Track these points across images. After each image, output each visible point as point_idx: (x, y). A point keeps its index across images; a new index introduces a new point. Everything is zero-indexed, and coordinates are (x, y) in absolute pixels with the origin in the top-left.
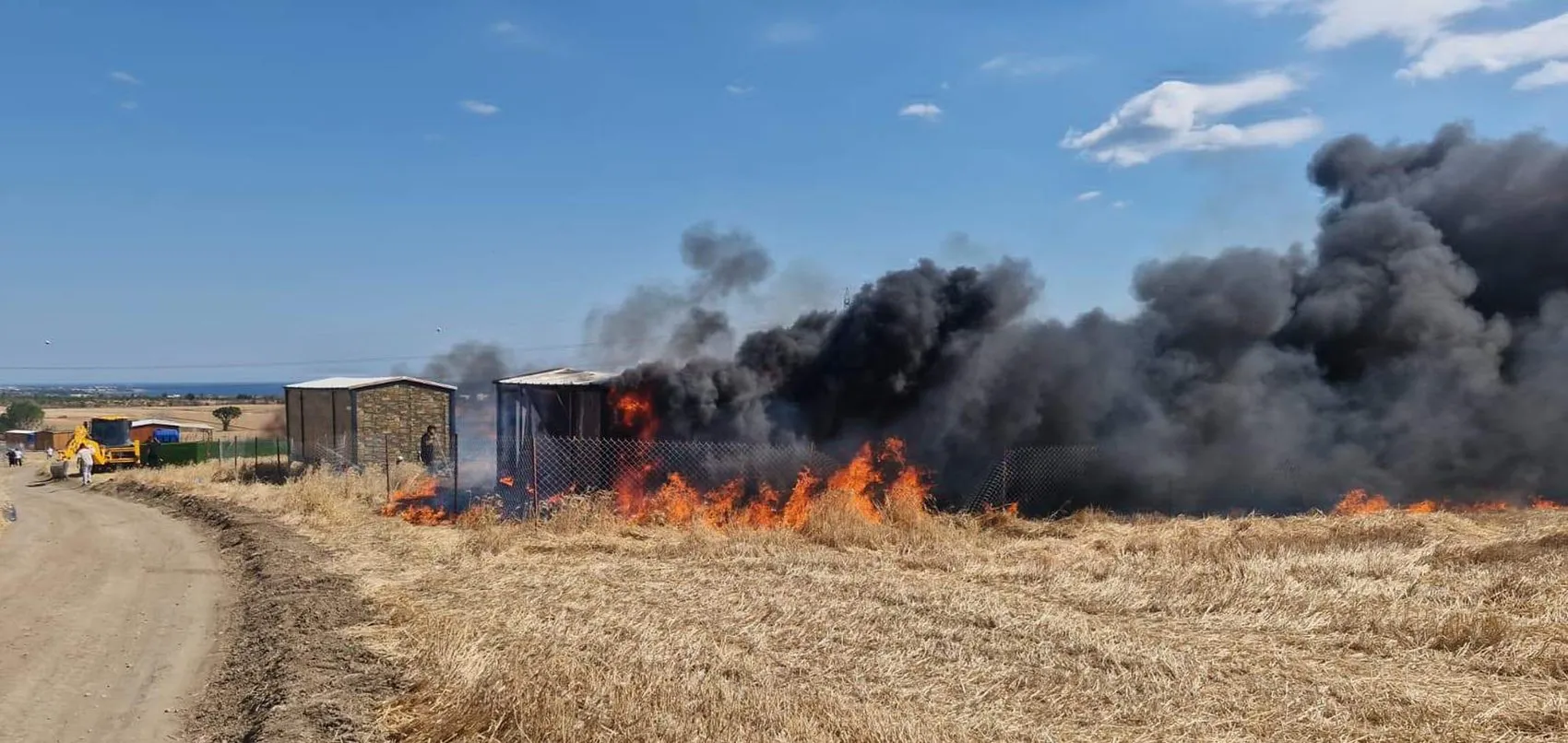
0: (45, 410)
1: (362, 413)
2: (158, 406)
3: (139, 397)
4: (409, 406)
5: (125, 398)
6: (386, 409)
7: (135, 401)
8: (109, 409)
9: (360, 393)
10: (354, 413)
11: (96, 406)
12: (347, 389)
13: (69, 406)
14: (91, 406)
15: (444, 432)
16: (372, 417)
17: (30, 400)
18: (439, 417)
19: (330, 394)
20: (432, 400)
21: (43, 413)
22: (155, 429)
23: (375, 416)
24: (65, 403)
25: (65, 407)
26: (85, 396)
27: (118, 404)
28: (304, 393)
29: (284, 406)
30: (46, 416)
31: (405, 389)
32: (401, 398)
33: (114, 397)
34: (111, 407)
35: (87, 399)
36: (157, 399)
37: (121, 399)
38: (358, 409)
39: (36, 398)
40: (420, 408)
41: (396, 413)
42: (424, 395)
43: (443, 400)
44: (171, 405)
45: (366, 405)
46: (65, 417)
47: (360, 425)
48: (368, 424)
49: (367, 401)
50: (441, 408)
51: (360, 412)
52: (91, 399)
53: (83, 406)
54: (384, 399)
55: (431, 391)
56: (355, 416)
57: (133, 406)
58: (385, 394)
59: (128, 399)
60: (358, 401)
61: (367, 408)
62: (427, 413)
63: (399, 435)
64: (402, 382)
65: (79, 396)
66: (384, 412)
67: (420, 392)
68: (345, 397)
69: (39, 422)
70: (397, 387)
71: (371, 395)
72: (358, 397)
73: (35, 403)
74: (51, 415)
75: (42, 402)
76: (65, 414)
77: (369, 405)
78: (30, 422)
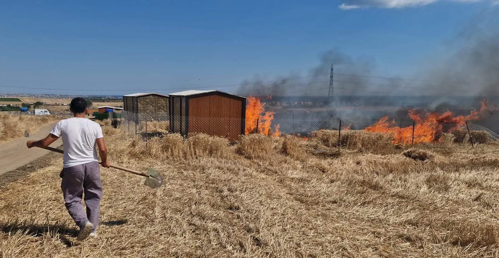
0: (93, 103)
1: (140, 105)
2: (121, 101)
4: (156, 103)
5: (115, 100)
6: (148, 103)
9: (139, 98)
10: (137, 104)
11: (108, 102)
12: (134, 96)
13: (100, 102)
14: (106, 102)
15: (167, 111)
17: (90, 100)
18: (165, 106)
19: (131, 98)
22: (106, 109)
23: (144, 106)
24: (99, 101)
27: (113, 102)
28: (127, 97)
29: (123, 103)
31: (154, 97)
32: (153, 100)
35: (105, 100)
38: (138, 103)
39: (91, 99)
40: (159, 103)
41: (151, 105)
43: (167, 101)
48: (142, 109)
50: (166, 103)
51: (139, 105)
52: (106, 100)
53: (104, 102)
54: (147, 100)
55: (163, 98)
58: (147, 99)
59: (116, 100)
60: (138, 101)
62: (162, 105)
63: (152, 112)
64: (153, 95)
65: (103, 99)
66: (147, 105)
67: (159, 98)
68: (135, 100)
69: (91, 106)
70: (151, 96)
71: (143, 99)
72: (138, 99)
73: (91, 101)
74: (95, 104)
75: (93, 101)
76: (99, 104)
77: (142, 102)
78: (89, 106)
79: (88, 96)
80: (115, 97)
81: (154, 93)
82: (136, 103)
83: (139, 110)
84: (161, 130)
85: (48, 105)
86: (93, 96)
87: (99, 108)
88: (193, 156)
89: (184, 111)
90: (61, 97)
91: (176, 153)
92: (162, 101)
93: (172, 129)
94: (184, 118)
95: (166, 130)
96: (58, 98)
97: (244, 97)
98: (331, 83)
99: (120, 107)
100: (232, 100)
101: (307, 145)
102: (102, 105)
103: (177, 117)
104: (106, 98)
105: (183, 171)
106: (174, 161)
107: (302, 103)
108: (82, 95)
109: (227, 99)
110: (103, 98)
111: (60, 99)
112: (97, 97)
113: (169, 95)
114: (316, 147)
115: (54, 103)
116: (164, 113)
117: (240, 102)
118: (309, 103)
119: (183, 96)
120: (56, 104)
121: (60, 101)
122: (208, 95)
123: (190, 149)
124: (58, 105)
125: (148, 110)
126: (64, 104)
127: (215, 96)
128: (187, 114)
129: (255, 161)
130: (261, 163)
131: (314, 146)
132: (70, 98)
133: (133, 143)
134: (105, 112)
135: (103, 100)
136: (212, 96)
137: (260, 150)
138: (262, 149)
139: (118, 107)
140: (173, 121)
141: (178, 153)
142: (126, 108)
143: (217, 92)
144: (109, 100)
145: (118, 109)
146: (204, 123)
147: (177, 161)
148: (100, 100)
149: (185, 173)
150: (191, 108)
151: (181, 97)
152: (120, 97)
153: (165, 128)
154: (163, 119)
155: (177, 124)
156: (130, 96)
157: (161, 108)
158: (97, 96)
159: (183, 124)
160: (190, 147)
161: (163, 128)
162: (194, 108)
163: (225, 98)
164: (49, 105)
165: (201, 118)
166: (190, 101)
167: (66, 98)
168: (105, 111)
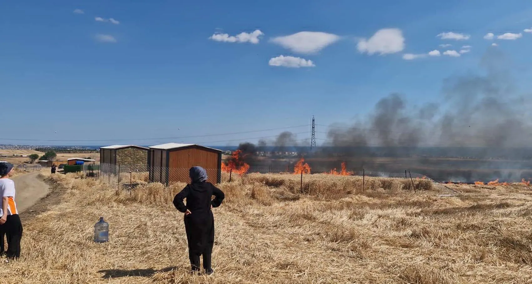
0: (57, 154)
2: (93, 153)
3: (88, 150)
4: (134, 155)
6: (126, 155)
7: (86, 151)
8: (77, 154)
11: (74, 153)
12: (113, 149)
13: (66, 153)
14: (72, 153)
15: (146, 163)
18: (144, 158)
20: (142, 153)
21: (56, 155)
22: (76, 161)
23: (122, 158)
25: (64, 153)
27: (80, 152)
28: (105, 149)
30: (57, 156)
31: (133, 149)
32: (132, 152)
33: (79, 150)
34: (78, 153)
37: (82, 151)
38: (117, 156)
39: (55, 150)
40: (138, 155)
41: (129, 157)
43: (146, 153)
44: (97, 153)
46: (63, 156)
48: (120, 160)
50: (145, 155)
52: (72, 150)
53: (69, 153)
55: (141, 150)
56: (116, 158)
57: (85, 153)
58: (126, 151)
59: (84, 151)
60: (117, 153)
62: (140, 157)
63: (130, 164)
64: (132, 147)
65: (69, 149)
66: (126, 157)
67: (138, 150)
68: (113, 151)
69: (55, 158)
70: (130, 148)
71: (121, 151)
72: (117, 151)
73: (55, 152)
74: (59, 156)
75: (57, 152)
76: (64, 155)
77: (121, 154)
78: (52, 158)
79: (51, 146)
80: (83, 147)
81: (133, 145)
82: (114, 155)
83: (117, 162)
84: (140, 181)
85: (4, 156)
86: (57, 146)
87: (68, 160)
89: (164, 162)
90: (20, 147)
91: (158, 199)
92: (141, 153)
93: (151, 179)
94: (164, 168)
95: (145, 181)
96: (16, 149)
98: (313, 134)
99: (88, 158)
100: (209, 153)
101: (275, 192)
102: (70, 157)
103: (157, 168)
104: (72, 148)
105: (165, 211)
106: (157, 205)
107: (287, 153)
108: (44, 146)
109: (204, 152)
111: (19, 149)
112: (62, 148)
113: (150, 148)
114: (282, 194)
115: (11, 154)
116: (143, 164)
117: (216, 155)
118: (293, 153)
119: (164, 150)
120: (14, 155)
121: (18, 152)
122: (187, 149)
123: (170, 196)
124: (17, 156)
125: (126, 161)
126: (23, 156)
127: (194, 149)
128: (167, 166)
129: (227, 204)
130: (231, 206)
132: (30, 149)
133: (116, 192)
134: (74, 165)
135: (68, 151)
136: (191, 150)
137: (232, 196)
139: (86, 158)
140: (153, 172)
141: (160, 199)
142: (102, 160)
143: (195, 145)
144: (75, 151)
145: (89, 161)
147: (159, 205)
148: (65, 151)
149: (167, 213)
150: (171, 160)
151: (162, 150)
152: (88, 148)
153: (144, 179)
154: (141, 170)
155: (157, 174)
156: (108, 148)
157: (139, 160)
158: (62, 146)
159: (164, 174)
160: (170, 194)
161: (142, 179)
162: (173, 160)
164: (6, 156)
165: (181, 169)
166: (171, 153)
167: (25, 149)
168: (75, 163)
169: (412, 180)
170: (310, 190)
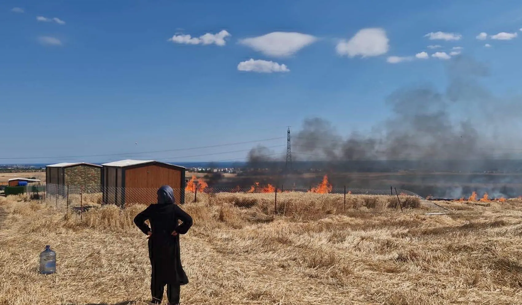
1: (67, 176)
2: (38, 172)
3: (32, 169)
4: (85, 173)
6: (76, 174)
7: (30, 170)
10: (64, 175)
11: (16, 172)
12: (61, 167)
14: (14, 172)
15: (99, 183)
16: (71, 177)
18: (96, 177)
19: (56, 169)
22: (18, 181)
23: (72, 177)
24: (5, 171)
25: (4, 173)
26: (13, 168)
28: (51, 168)
29: (45, 173)
31: (83, 167)
32: (82, 171)
33: (22, 169)
34: (21, 172)
35: (12, 170)
36: (38, 169)
40: (89, 174)
41: (80, 176)
42: (91, 169)
43: (98, 171)
45: (68, 173)
46: (3, 176)
47: (66, 181)
48: (69, 180)
49: (69, 172)
50: (98, 174)
52: (14, 169)
53: (11, 172)
54: (75, 171)
55: (93, 168)
56: (64, 178)
57: (29, 172)
58: (75, 169)
60: (65, 172)
61: (69, 174)
62: (92, 176)
63: (81, 184)
64: (82, 165)
66: (75, 176)
67: (89, 168)
68: (61, 170)
70: (80, 166)
71: (70, 169)
72: (65, 170)
81: (83, 163)
82: (62, 174)
83: (65, 182)
84: (93, 203)
87: (9, 181)
88: (130, 225)
89: (120, 181)
91: (113, 224)
92: (93, 171)
93: (105, 201)
94: (119, 189)
95: (98, 203)
97: (183, 167)
98: (289, 147)
99: (32, 178)
100: (171, 170)
101: (246, 213)
102: (11, 177)
103: (112, 188)
104: (13, 167)
106: (112, 230)
107: (259, 169)
109: (166, 169)
110: (10, 167)
113: (103, 165)
114: (254, 215)
116: (95, 184)
117: (179, 173)
118: (267, 169)
119: (119, 167)
122: (145, 166)
123: (127, 220)
125: (76, 181)
127: (153, 166)
128: (123, 185)
130: (196, 230)
131: (252, 214)
133: (65, 217)
134: (17, 186)
135: (9, 170)
136: (150, 167)
137: (197, 218)
138: (199, 217)
139: (29, 178)
140: (107, 193)
141: (115, 224)
142: (49, 180)
143: (155, 162)
144: (17, 170)
145: (33, 181)
146: (141, 194)
147: (115, 230)
150: (127, 179)
151: (117, 168)
153: (96, 201)
154: (94, 191)
155: (112, 195)
156: (55, 166)
157: (91, 179)
159: (119, 195)
160: (127, 217)
161: (94, 201)
162: (130, 179)
163: (163, 168)
165: (139, 189)
166: (127, 172)
168: (17, 184)
169: (398, 197)
170: (285, 211)
